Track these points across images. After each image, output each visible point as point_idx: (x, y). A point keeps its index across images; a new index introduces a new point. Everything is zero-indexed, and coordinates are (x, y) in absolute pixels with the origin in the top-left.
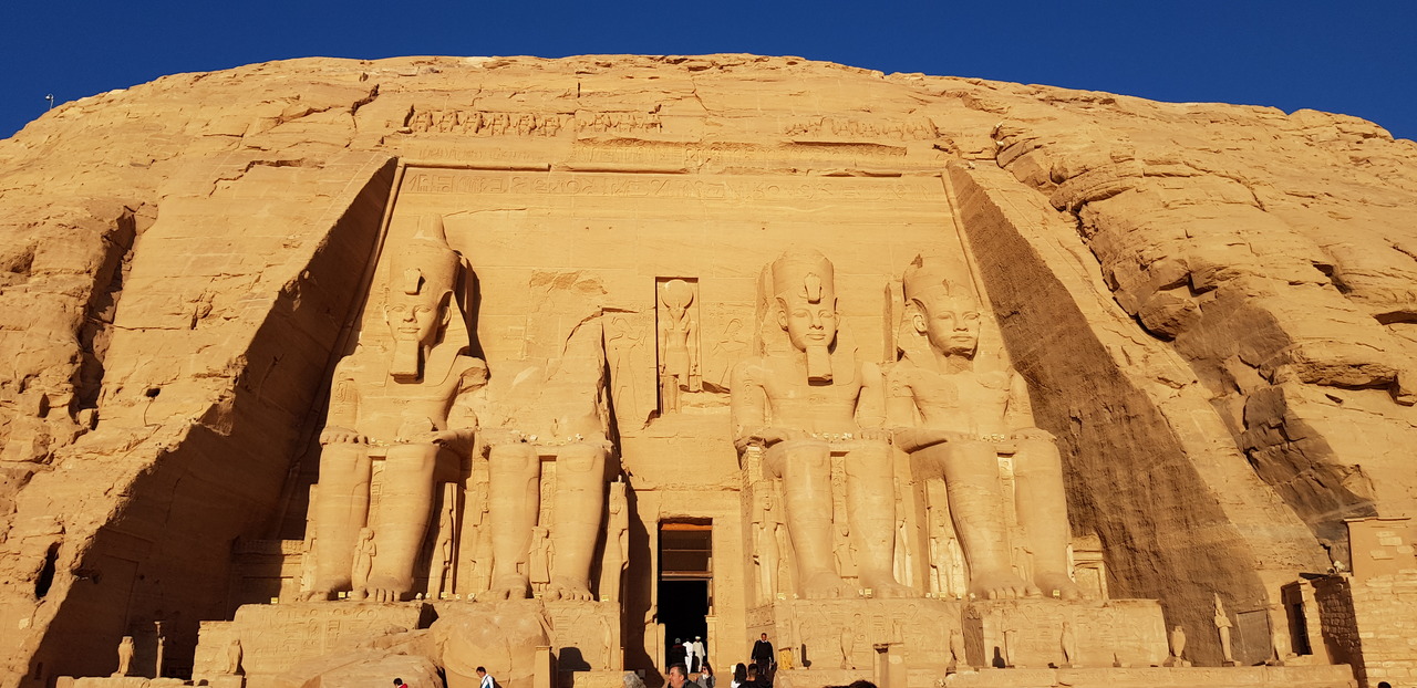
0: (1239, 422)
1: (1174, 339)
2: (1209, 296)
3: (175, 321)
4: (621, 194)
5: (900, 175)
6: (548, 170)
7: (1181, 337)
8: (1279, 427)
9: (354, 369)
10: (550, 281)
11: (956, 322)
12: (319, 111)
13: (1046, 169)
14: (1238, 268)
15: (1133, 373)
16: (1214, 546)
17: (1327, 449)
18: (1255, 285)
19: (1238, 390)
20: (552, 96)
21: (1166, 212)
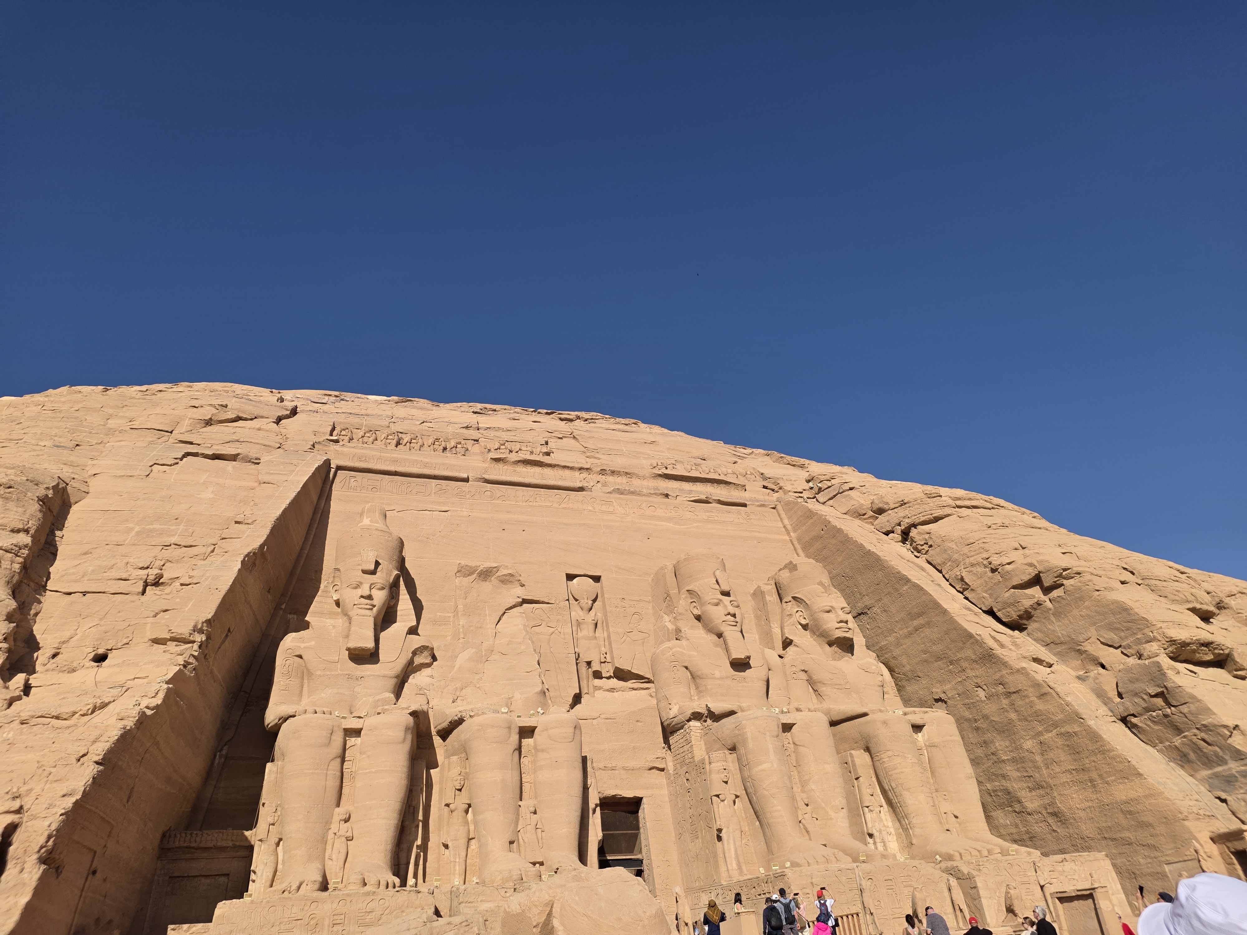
0: (1113, 694)
1: (1026, 628)
3: (123, 586)
4: (530, 504)
5: (745, 505)
6: (466, 480)
7: (1032, 626)
8: (1163, 696)
9: (302, 645)
10: (473, 573)
11: (838, 616)
12: (246, 419)
13: (865, 504)
14: (1079, 569)
15: (1009, 654)
17: (1208, 711)
18: (1096, 582)
19: (1103, 667)
20: (456, 426)
21: (990, 531)
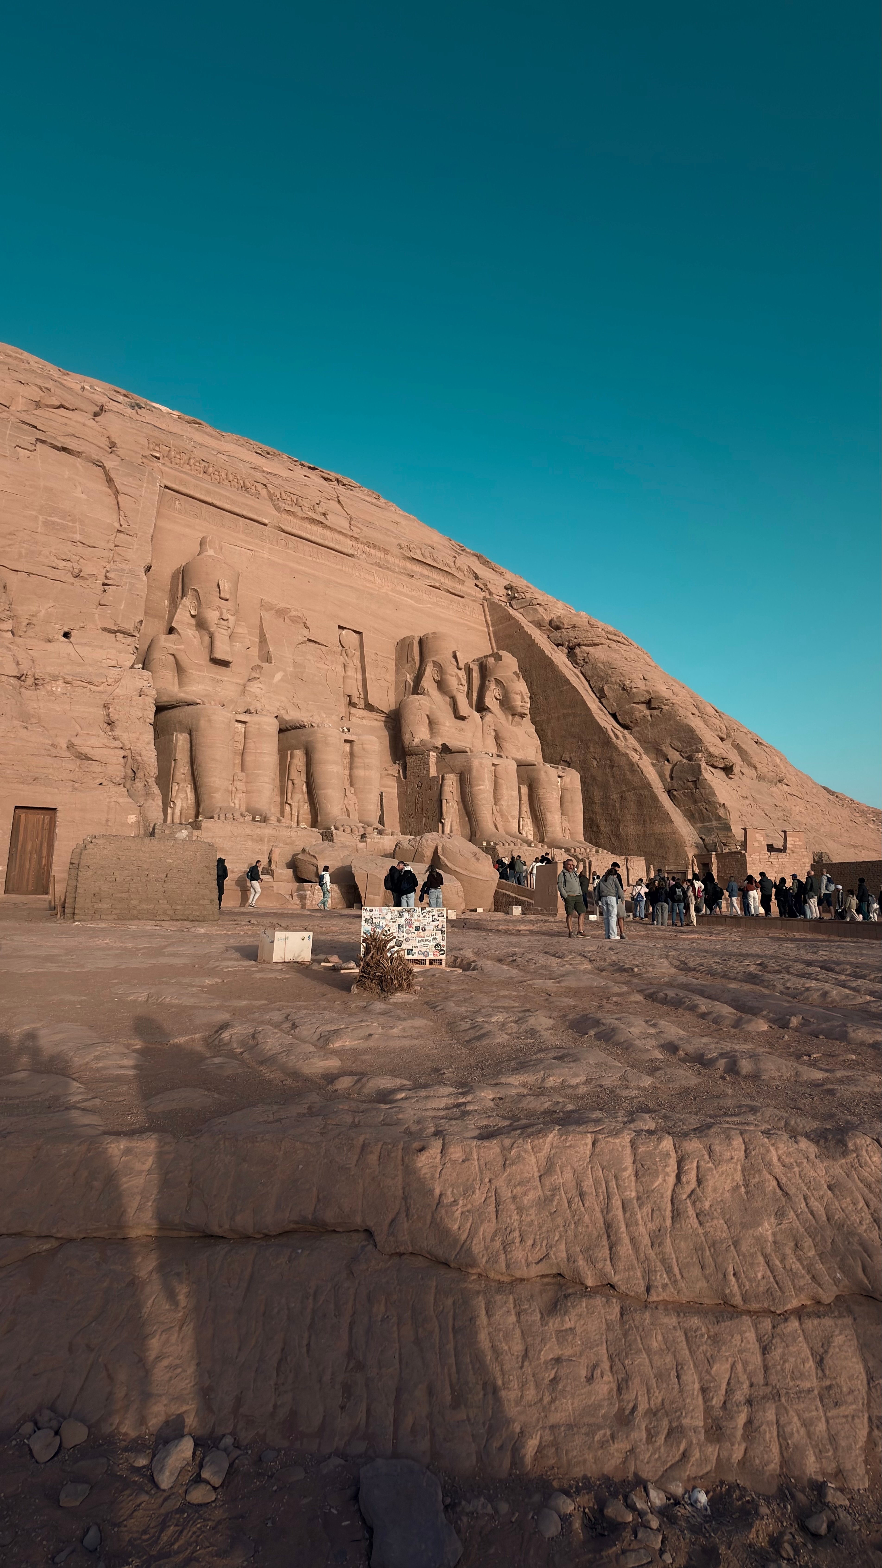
0: (668, 776)
1: (632, 729)
2: (656, 712)
4: (314, 559)
5: (463, 597)
6: (266, 525)
7: (636, 729)
8: (694, 782)
12: (68, 409)
13: (547, 619)
15: (620, 743)
16: (661, 834)
17: (714, 794)
18: (681, 712)
19: (668, 761)
20: (246, 464)
21: (629, 663)
